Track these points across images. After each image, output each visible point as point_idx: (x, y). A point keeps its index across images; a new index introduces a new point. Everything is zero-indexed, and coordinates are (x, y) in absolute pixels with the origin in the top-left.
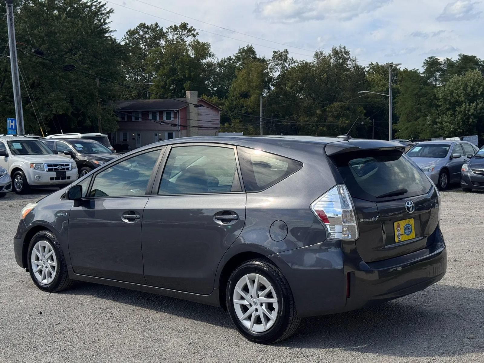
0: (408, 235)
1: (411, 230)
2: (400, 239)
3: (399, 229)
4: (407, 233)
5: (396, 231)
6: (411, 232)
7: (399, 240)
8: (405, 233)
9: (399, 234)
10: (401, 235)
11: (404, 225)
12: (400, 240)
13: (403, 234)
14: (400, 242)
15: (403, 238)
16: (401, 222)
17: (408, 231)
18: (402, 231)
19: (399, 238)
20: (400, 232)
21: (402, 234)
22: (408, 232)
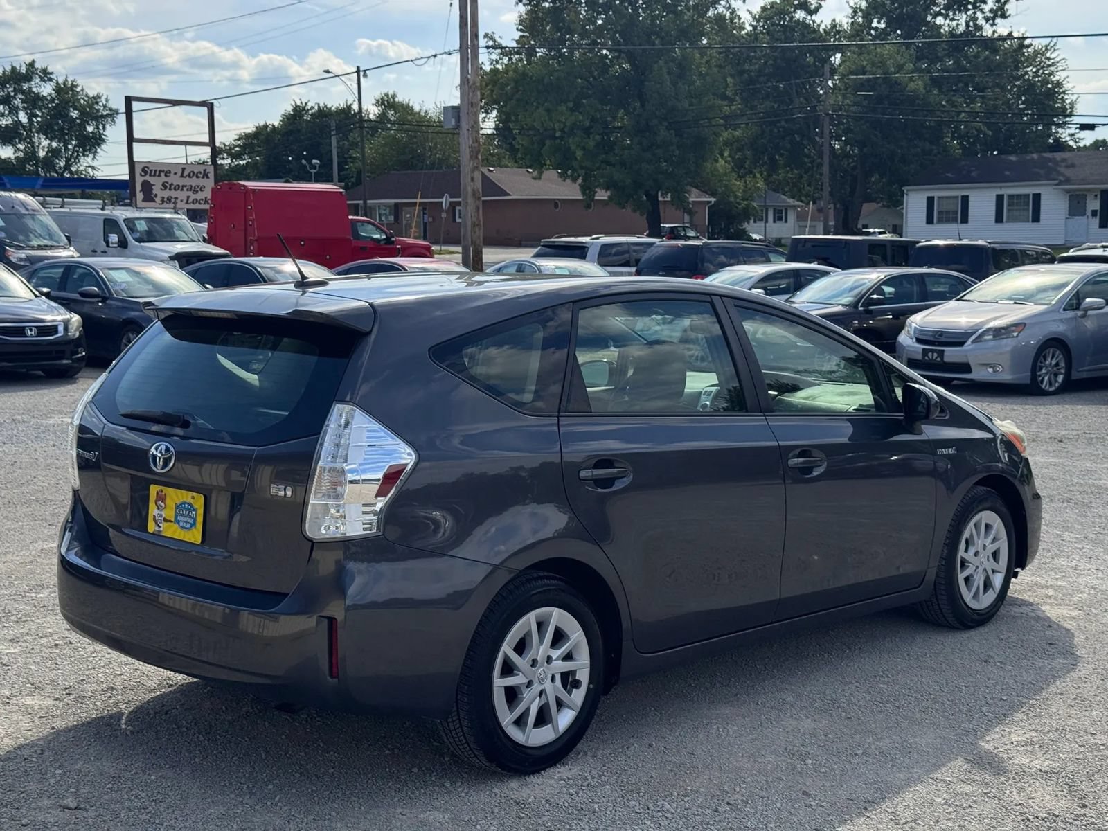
0: (183, 528)
1: (195, 520)
2: (161, 529)
3: (163, 504)
4: (181, 524)
5: (152, 505)
6: (193, 525)
7: (157, 529)
8: (178, 522)
9: (161, 516)
10: (165, 520)
11: (178, 503)
12: (160, 532)
13: (170, 521)
14: (158, 535)
15: (172, 531)
16: (169, 491)
17: (185, 519)
18: (169, 513)
19: (159, 527)
20: (164, 514)
21: (168, 519)
22: (187, 522)
